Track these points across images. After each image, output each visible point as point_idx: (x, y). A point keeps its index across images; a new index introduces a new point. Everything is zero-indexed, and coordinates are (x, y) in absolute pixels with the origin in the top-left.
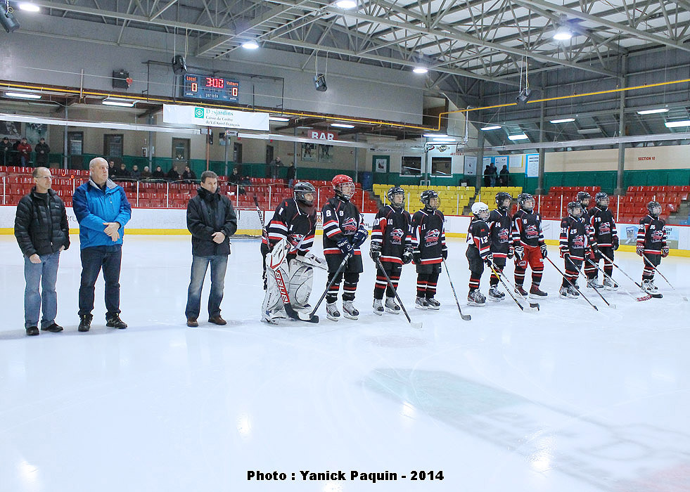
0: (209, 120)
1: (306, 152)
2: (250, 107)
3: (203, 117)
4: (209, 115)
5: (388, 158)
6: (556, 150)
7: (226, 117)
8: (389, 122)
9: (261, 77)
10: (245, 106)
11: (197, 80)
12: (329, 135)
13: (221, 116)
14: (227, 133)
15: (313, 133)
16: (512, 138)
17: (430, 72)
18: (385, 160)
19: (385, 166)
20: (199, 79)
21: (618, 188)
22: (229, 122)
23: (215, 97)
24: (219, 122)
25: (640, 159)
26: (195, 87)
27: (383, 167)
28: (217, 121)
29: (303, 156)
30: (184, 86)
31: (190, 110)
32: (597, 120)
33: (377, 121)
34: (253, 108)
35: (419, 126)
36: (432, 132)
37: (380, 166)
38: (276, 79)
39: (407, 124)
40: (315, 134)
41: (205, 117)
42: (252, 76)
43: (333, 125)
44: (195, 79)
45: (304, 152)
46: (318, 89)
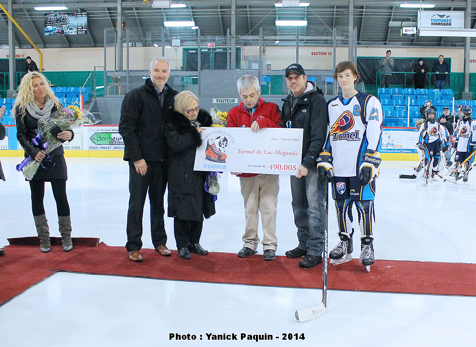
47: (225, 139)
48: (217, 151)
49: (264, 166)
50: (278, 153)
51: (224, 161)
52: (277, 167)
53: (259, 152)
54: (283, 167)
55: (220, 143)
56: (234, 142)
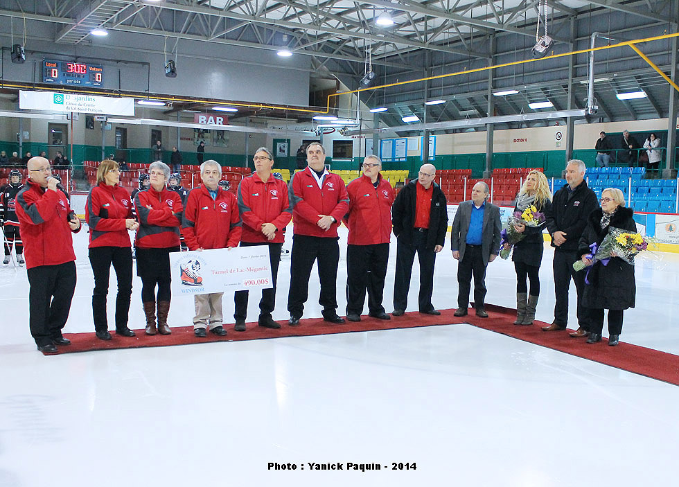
0: (70, 106)
1: (199, 137)
2: (116, 92)
3: (62, 103)
4: (69, 101)
5: (289, 141)
6: (447, 132)
7: (88, 102)
8: (272, 105)
9: (126, 62)
10: (111, 91)
11: (57, 66)
12: (218, 118)
13: (82, 102)
14: (96, 119)
15: (201, 117)
16: (405, 120)
17: (295, 55)
18: (286, 144)
19: (286, 150)
20: (60, 66)
21: (487, 170)
22: (91, 108)
23: (77, 82)
24: (80, 107)
25: (515, 141)
26: (55, 73)
27: (284, 151)
28: (78, 107)
29: (196, 141)
30: (45, 72)
31: (49, 96)
32: (474, 101)
33: (257, 104)
34: (119, 94)
35: (305, 108)
36: (321, 115)
37: (281, 150)
38: (144, 64)
39: (290, 107)
40: (202, 118)
41: (65, 103)
42: (118, 61)
43: (214, 109)
44: (55, 65)
45: (196, 136)
46: (167, 75)
47: (197, 263)
48: (192, 276)
49: (239, 284)
50: (249, 269)
51: (200, 284)
52: (251, 282)
53: (232, 271)
54: (256, 282)
55: (193, 267)
56: (206, 264)
